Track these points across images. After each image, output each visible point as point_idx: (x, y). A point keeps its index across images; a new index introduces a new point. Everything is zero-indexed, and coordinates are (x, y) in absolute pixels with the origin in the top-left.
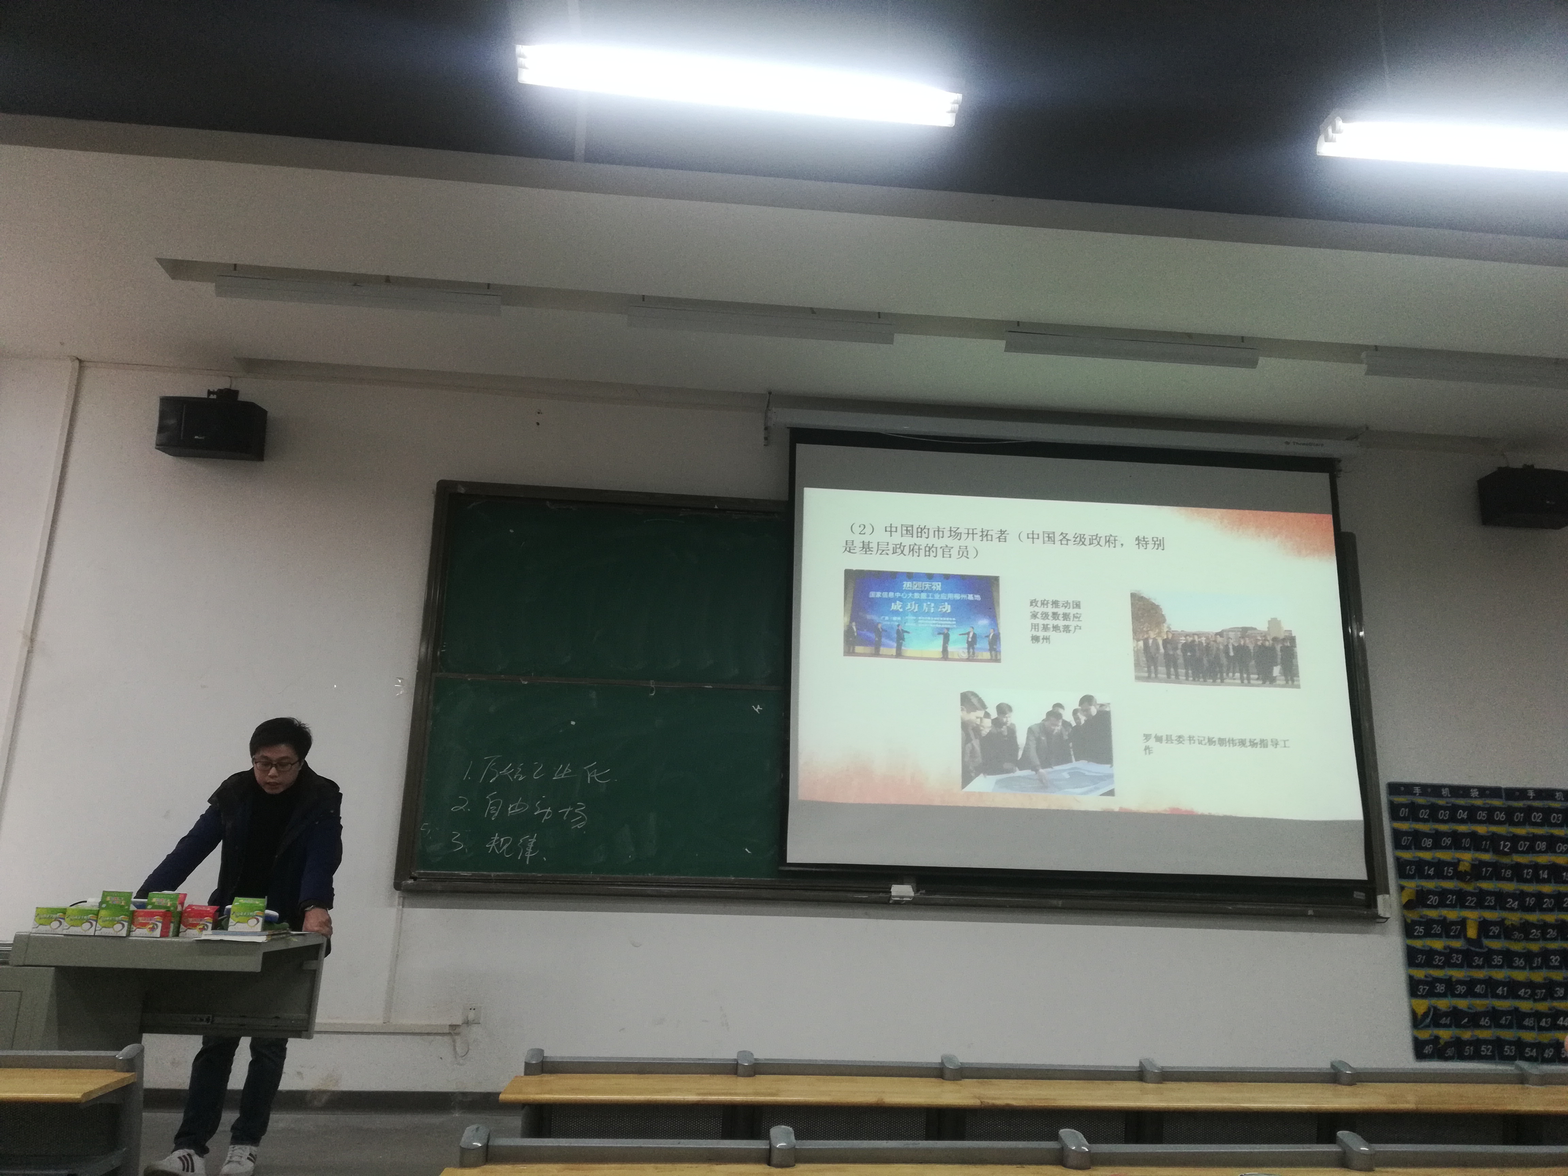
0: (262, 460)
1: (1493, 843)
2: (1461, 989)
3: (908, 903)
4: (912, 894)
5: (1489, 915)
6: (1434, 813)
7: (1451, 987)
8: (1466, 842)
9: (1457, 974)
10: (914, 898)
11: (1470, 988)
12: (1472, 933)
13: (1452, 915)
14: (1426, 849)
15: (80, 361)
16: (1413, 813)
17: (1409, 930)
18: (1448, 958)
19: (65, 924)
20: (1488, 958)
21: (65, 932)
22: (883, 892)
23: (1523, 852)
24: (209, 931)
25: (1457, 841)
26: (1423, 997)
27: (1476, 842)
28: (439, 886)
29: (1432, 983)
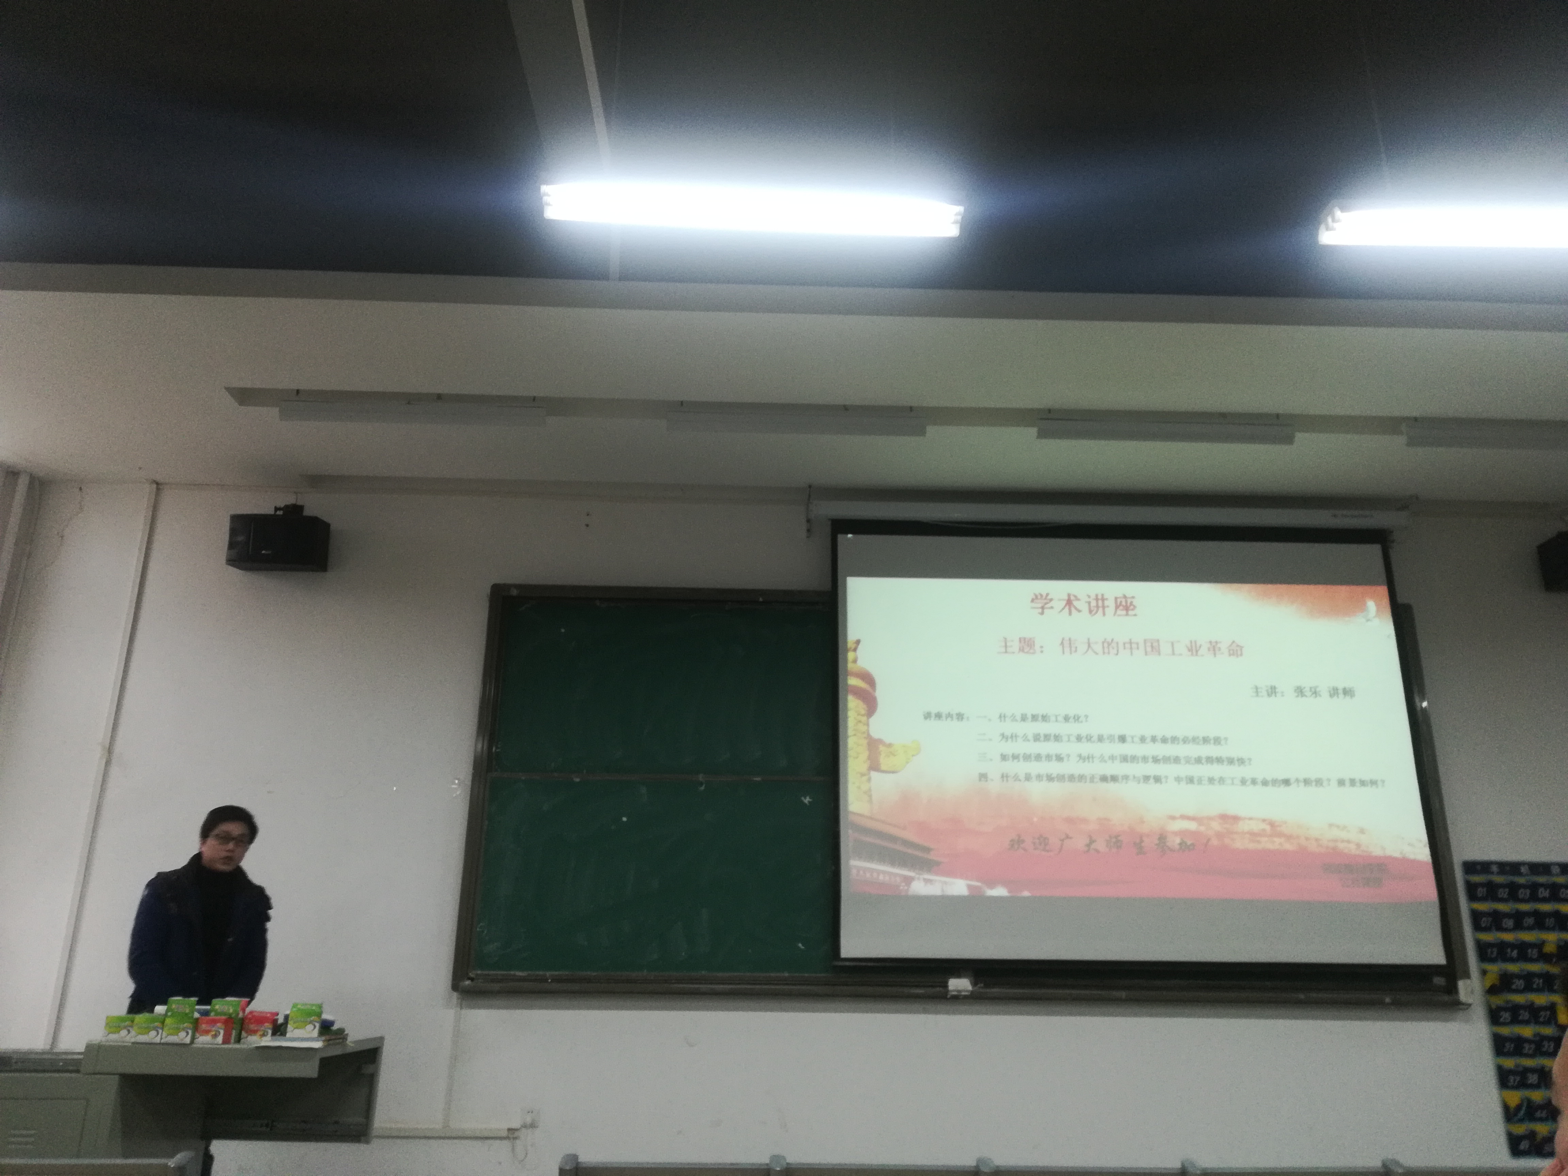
0: (325, 571)
3: (965, 997)
4: (970, 988)
6: (1513, 892)
8: (1550, 922)
10: (972, 992)
13: (1540, 999)
14: (1506, 930)
15: (157, 484)
16: (1491, 892)
17: (1494, 1016)
18: (1538, 1046)
19: (133, 1033)
21: (133, 1040)
22: (940, 986)
24: (269, 1037)
25: (1540, 921)
26: (1514, 1088)
27: (1561, 922)
28: (496, 986)
29: (1524, 1072)
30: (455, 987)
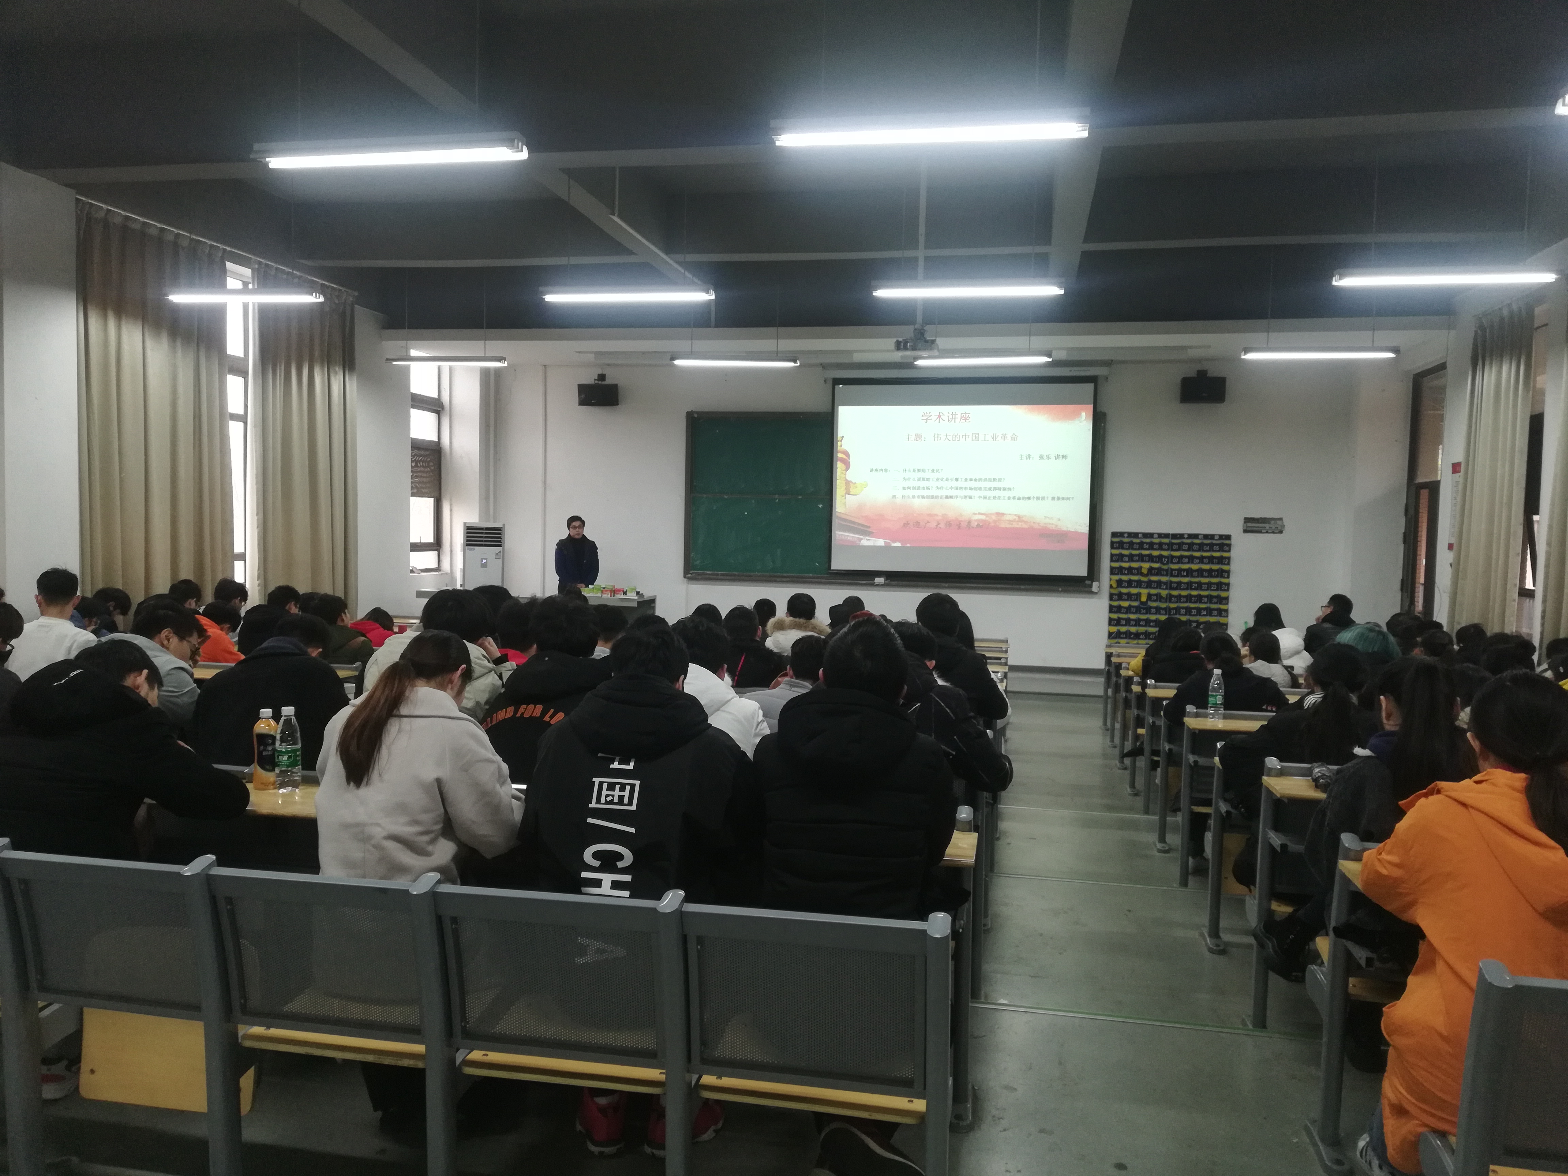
0: (618, 404)
1: (1160, 558)
2: (1133, 623)
3: (882, 585)
4: (884, 582)
5: (1153, 591)
6: (1131, 545)
7: (1128, 622)
8: (1147, 558)
9: (1133, 616)
11: (1137, 623)
12: (1144, 599)
13: (1134, 591)
14: (1125, 562)
15: (545, 366)
16: (1121, 545)
17: (1111, 597)
18: (1128, 610)
20: (1148, 610)
22: (872, 581)
23: (1175, 563)
25: (1142, 558)
26: (1113, 625)
27: (1151, 559)
28: (700, 577)
29: (1119, 619)
30: (685, 577)
